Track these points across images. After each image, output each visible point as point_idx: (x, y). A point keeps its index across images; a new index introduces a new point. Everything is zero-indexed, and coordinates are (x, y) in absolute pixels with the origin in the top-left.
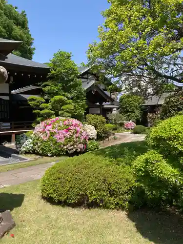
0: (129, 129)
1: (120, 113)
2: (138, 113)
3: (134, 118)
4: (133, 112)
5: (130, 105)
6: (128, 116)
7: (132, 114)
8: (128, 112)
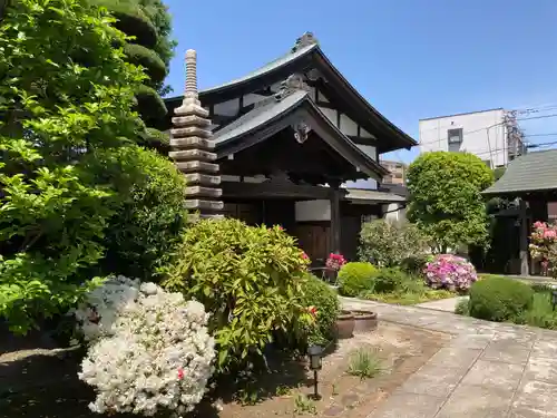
0: (444, 286)
1: (412, 220)
2: (478, 223)
3: (464, 241)
4: (459, 217)
5: (446, 191)
6: (441, 232)
7: (458, 227)
8: (439, 215)
